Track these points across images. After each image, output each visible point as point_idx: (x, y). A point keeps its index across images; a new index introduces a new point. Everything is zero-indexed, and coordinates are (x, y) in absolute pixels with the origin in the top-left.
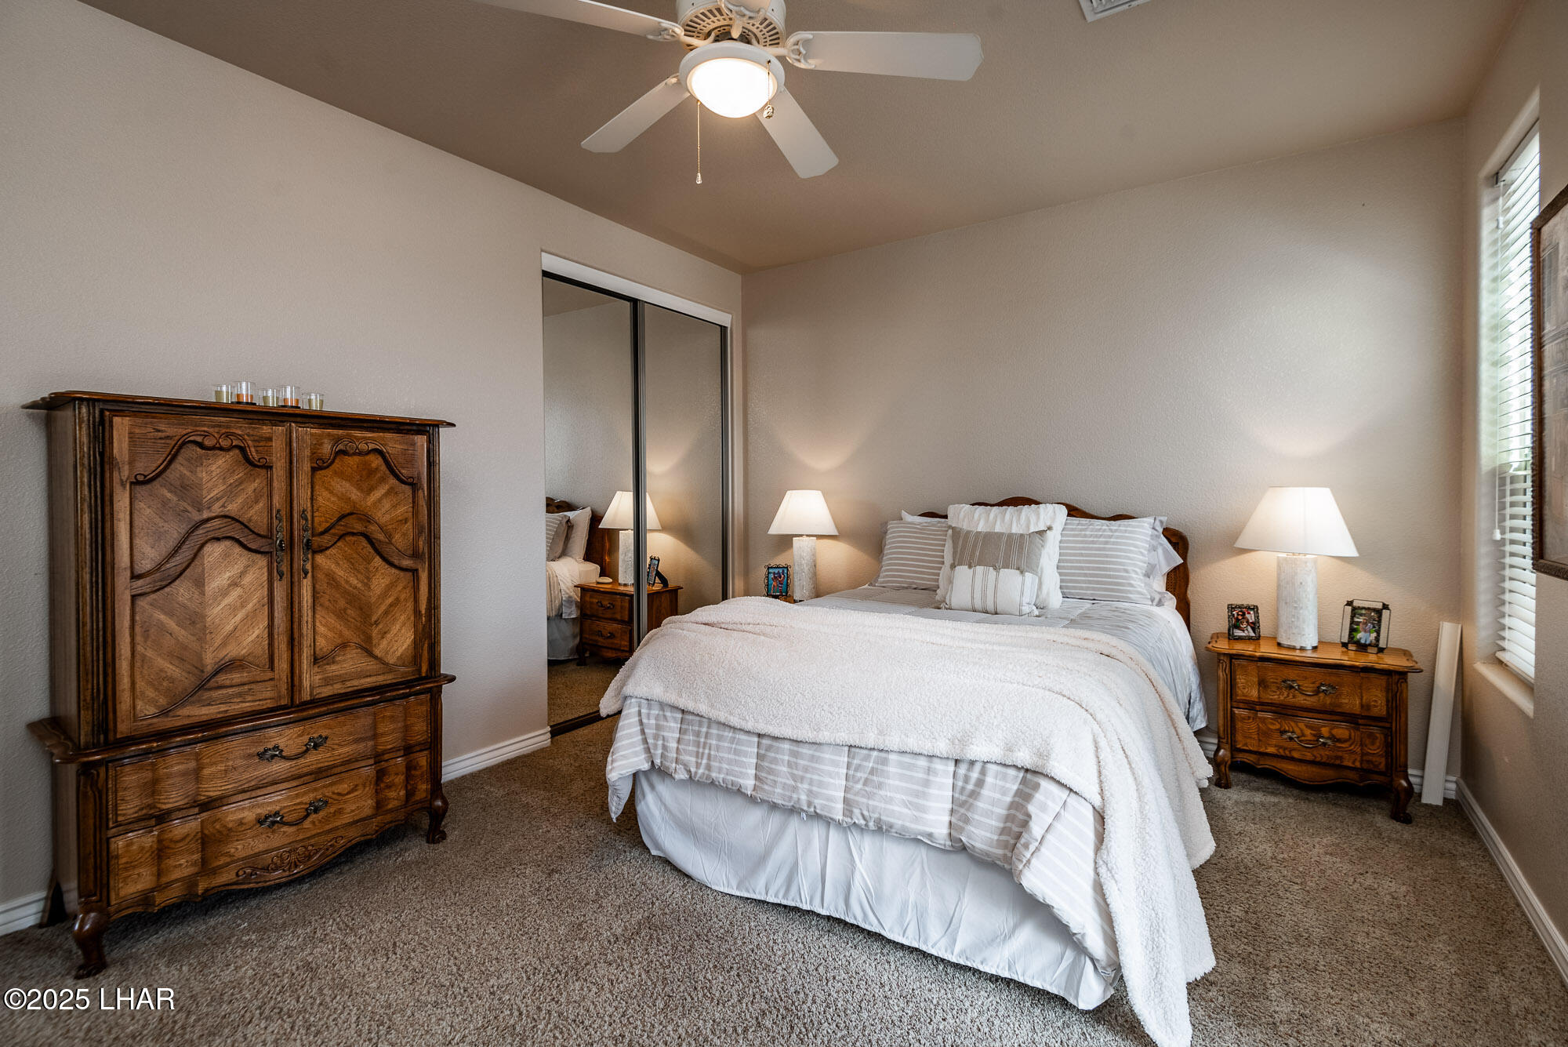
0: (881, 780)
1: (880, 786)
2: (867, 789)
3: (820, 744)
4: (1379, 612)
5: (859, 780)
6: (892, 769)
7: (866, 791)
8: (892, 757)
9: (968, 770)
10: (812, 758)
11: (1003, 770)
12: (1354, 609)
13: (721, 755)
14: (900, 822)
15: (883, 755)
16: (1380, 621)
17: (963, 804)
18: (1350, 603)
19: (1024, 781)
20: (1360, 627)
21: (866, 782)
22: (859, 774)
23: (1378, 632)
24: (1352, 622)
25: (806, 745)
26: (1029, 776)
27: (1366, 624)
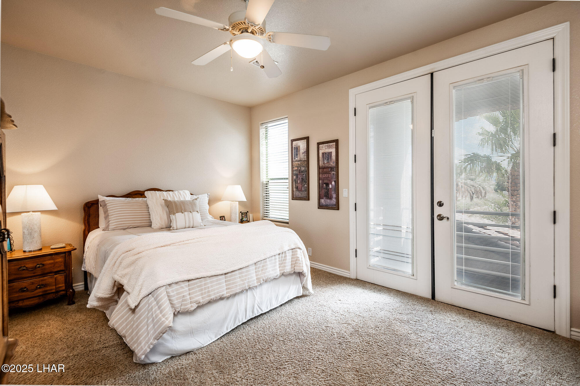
0: (266, 267)
1: (266, 269)
2: (263, 272)
3: (248, 266)
4: (246, 213)
5: (260, 271)
6: (268, 263)
7: (263, 273)
8: (267, 260)
9: (282, 255)
10: (247, 271)
11: (289, 251)
12: (242, 213)
13: (210, 289)
14: (272, 276)
15: (265, 260)
16: (247, 214)
17: (282, 263)
18: (241, 212)
19: (292, 252)
20: (244, 217)
21: (262, 270)
22: (259, 269)
23: (247, 218)
24: (242, 216)
25: (244, 268)
26: (293, 250)
27: (244, 216)
